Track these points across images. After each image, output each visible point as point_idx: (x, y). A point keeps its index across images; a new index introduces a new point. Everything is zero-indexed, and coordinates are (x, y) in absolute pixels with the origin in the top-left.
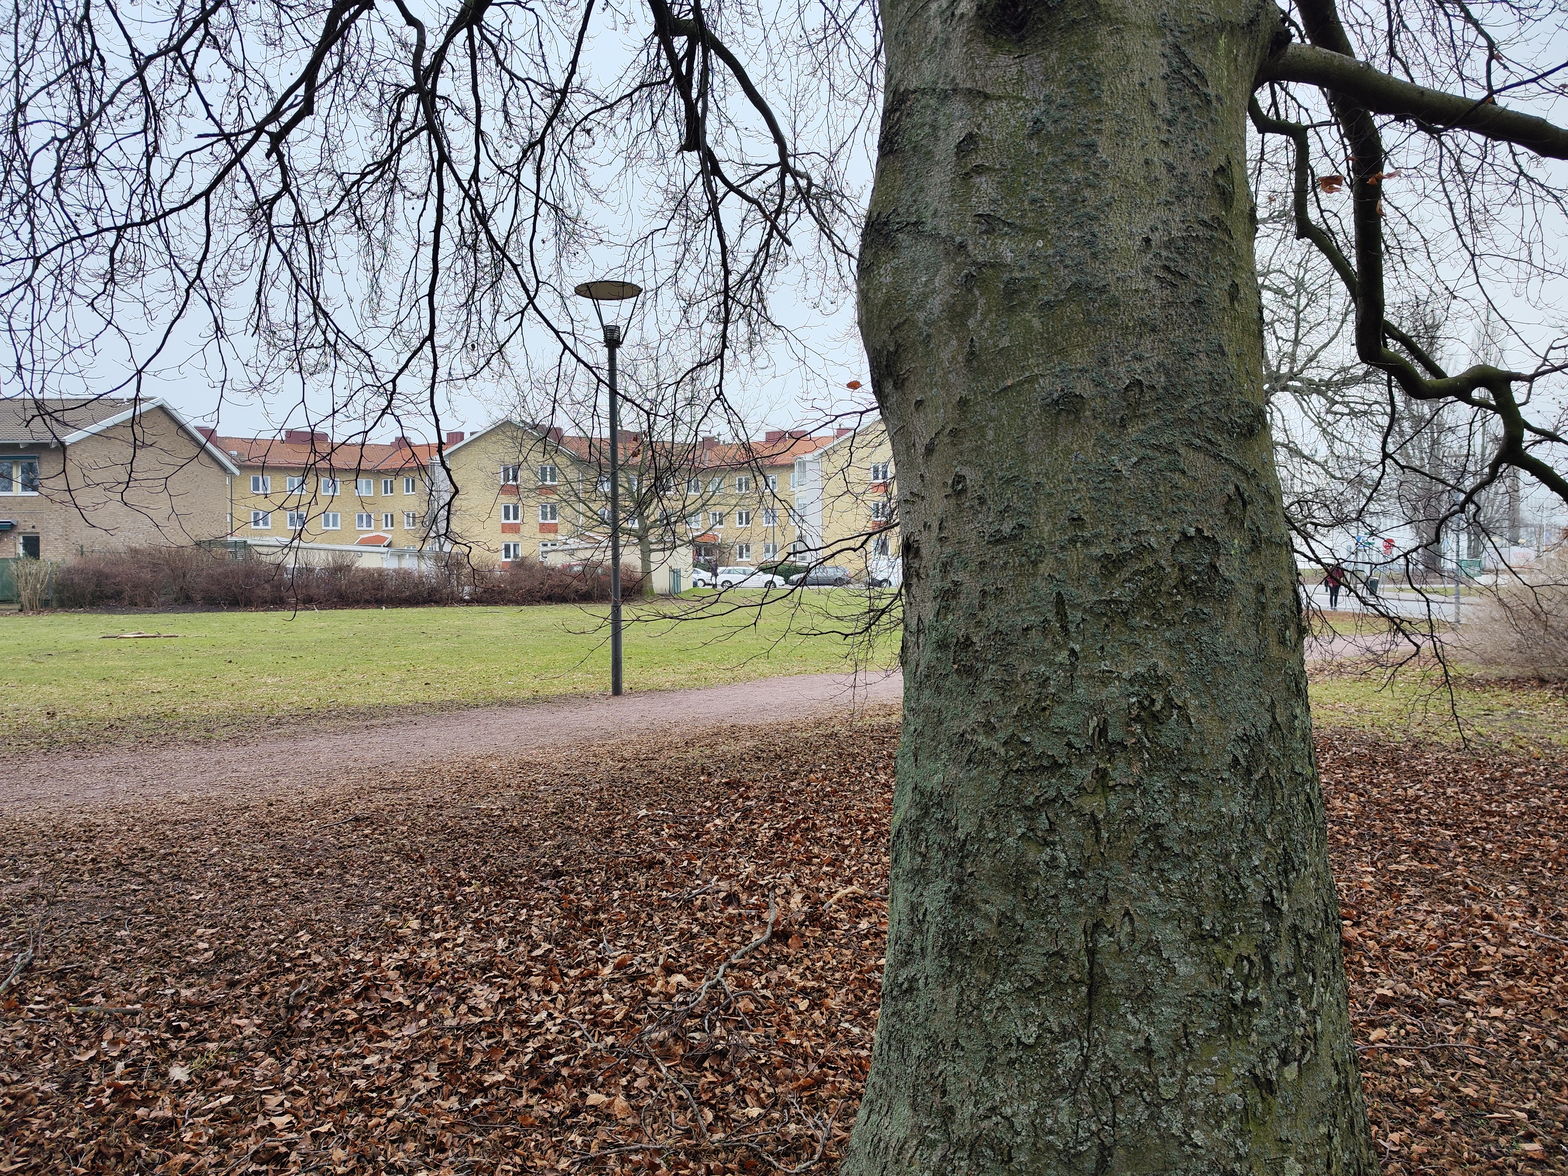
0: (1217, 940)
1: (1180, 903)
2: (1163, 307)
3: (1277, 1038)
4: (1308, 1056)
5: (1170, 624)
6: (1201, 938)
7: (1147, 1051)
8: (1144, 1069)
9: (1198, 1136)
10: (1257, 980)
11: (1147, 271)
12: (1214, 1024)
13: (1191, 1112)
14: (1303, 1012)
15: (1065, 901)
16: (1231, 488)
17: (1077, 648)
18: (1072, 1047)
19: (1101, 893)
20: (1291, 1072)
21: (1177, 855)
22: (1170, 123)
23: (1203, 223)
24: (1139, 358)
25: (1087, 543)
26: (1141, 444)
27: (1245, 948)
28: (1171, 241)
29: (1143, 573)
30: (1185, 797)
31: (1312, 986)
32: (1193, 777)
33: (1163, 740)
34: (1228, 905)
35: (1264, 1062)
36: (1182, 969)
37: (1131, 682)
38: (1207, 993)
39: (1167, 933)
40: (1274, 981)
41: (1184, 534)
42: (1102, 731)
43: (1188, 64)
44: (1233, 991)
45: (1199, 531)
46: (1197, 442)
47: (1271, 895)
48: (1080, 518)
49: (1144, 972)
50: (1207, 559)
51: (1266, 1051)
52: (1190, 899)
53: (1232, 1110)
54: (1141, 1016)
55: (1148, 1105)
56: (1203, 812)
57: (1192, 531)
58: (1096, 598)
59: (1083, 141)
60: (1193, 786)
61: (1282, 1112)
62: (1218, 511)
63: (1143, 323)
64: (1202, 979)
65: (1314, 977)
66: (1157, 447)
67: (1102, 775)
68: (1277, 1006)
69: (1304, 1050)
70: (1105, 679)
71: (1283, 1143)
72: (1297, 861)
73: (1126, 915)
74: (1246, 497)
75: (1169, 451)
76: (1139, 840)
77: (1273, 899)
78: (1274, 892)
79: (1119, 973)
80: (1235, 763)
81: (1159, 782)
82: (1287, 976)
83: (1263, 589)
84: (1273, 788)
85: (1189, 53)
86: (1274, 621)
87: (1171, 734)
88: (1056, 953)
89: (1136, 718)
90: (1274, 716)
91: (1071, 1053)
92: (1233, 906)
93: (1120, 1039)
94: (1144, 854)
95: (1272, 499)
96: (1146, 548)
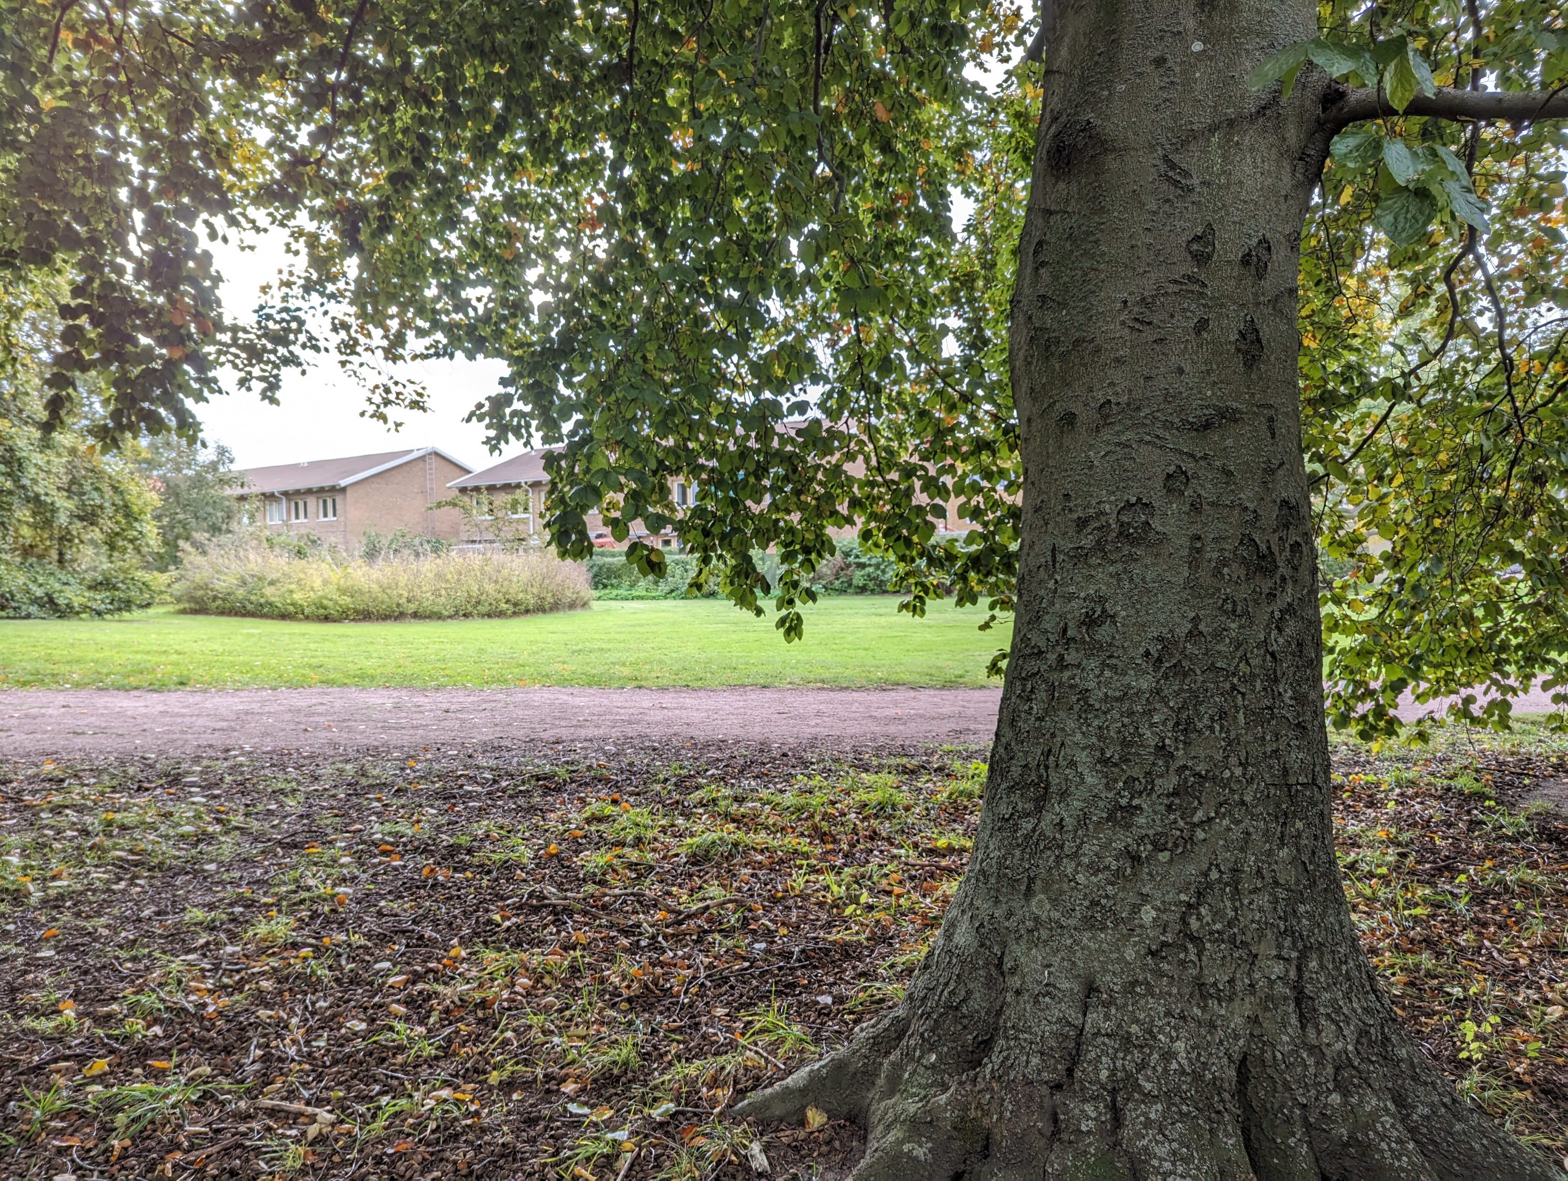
0: (1116, 765)
1: (1094, 740)
2: (1132, 347)
3: (1151, 832)
4: (1180, 850)
5: (1113, 562)
6: (1105, 761)
7: (1060, 825)
8: (1058, 836)
9: (1080, 878)
10: (1141, 793)
11: (1123, 323)
12: (1105, 815)
13: (1079, 864)
14: (1181, 823)
16: (1172, 468)
17: (1058, 578)
18: (1029, 822)
19: (1052, 730)
20: (1164, 857)
21: (1097, 710)
22: (1155, 213)
23: (1175, 282)
24: (1112, 384)
25: (1070, 510)
26: (1108, 443)
27: (1136, 772)
28: (1143, 299)
29: (1098, 529)
30: (1108, 674)
31: (1196, 809)
32: (1114, 661)
33: (1097, 637)
34: (1125, 743)
35: (1139, 845)
36: (1089, 780)
37: (1085, 600)
38: (1103, 795)
39: (1082, 757)
40: (1154, 796)
41: (1127, 501)
43: (1173, 166)
44: (1122, 797)
45: (1139, 499)
46: (1148, 438)
47: (1163, 742)
48: (1067, 495)
49: (1066, 780)
50: (1143, 518)
51: (1142, 838)
52: (1100, 738)
53: (1107, 868)
54: (1062, 805)
55: (1057, 857)
56: (1119, 684)
57: (1133, 500)
58: (1072, 546)
59: (1092, 239)
61: (1146, 877)
62: (1158, 483)
63: (1117, 360)
64: (1100, 787)
65: (1200, 803)
66: (1119, 444)
67: (1061, 658)
68: (1156, 813)
69: (1176, 845)
70: (1071, 597)
71: (1145, 897)
72: (1200, 725)
73: (1063, 744)
74: (1189, 474)
75: (1127, 446)
76: (1074, 698)
77: (1164, 746)
78: (1167, 741)
79: (1055, 779)
80: (1147, 653)
81: (1093, 663)
82: (1169, 795)
83: (1199, 538)
84: (1185, 675)
85: (1176, 158)
86: (1210, 561)
87: (1103, 633)
88: (1026, 766)
89: (1083, 623)
90: (1196, 627)
91: (1027, 825)
92: (1130, 744)
93: (1048, 818)
94: (1077, 708)
95: (1230, 474)
96: (1102, 513)
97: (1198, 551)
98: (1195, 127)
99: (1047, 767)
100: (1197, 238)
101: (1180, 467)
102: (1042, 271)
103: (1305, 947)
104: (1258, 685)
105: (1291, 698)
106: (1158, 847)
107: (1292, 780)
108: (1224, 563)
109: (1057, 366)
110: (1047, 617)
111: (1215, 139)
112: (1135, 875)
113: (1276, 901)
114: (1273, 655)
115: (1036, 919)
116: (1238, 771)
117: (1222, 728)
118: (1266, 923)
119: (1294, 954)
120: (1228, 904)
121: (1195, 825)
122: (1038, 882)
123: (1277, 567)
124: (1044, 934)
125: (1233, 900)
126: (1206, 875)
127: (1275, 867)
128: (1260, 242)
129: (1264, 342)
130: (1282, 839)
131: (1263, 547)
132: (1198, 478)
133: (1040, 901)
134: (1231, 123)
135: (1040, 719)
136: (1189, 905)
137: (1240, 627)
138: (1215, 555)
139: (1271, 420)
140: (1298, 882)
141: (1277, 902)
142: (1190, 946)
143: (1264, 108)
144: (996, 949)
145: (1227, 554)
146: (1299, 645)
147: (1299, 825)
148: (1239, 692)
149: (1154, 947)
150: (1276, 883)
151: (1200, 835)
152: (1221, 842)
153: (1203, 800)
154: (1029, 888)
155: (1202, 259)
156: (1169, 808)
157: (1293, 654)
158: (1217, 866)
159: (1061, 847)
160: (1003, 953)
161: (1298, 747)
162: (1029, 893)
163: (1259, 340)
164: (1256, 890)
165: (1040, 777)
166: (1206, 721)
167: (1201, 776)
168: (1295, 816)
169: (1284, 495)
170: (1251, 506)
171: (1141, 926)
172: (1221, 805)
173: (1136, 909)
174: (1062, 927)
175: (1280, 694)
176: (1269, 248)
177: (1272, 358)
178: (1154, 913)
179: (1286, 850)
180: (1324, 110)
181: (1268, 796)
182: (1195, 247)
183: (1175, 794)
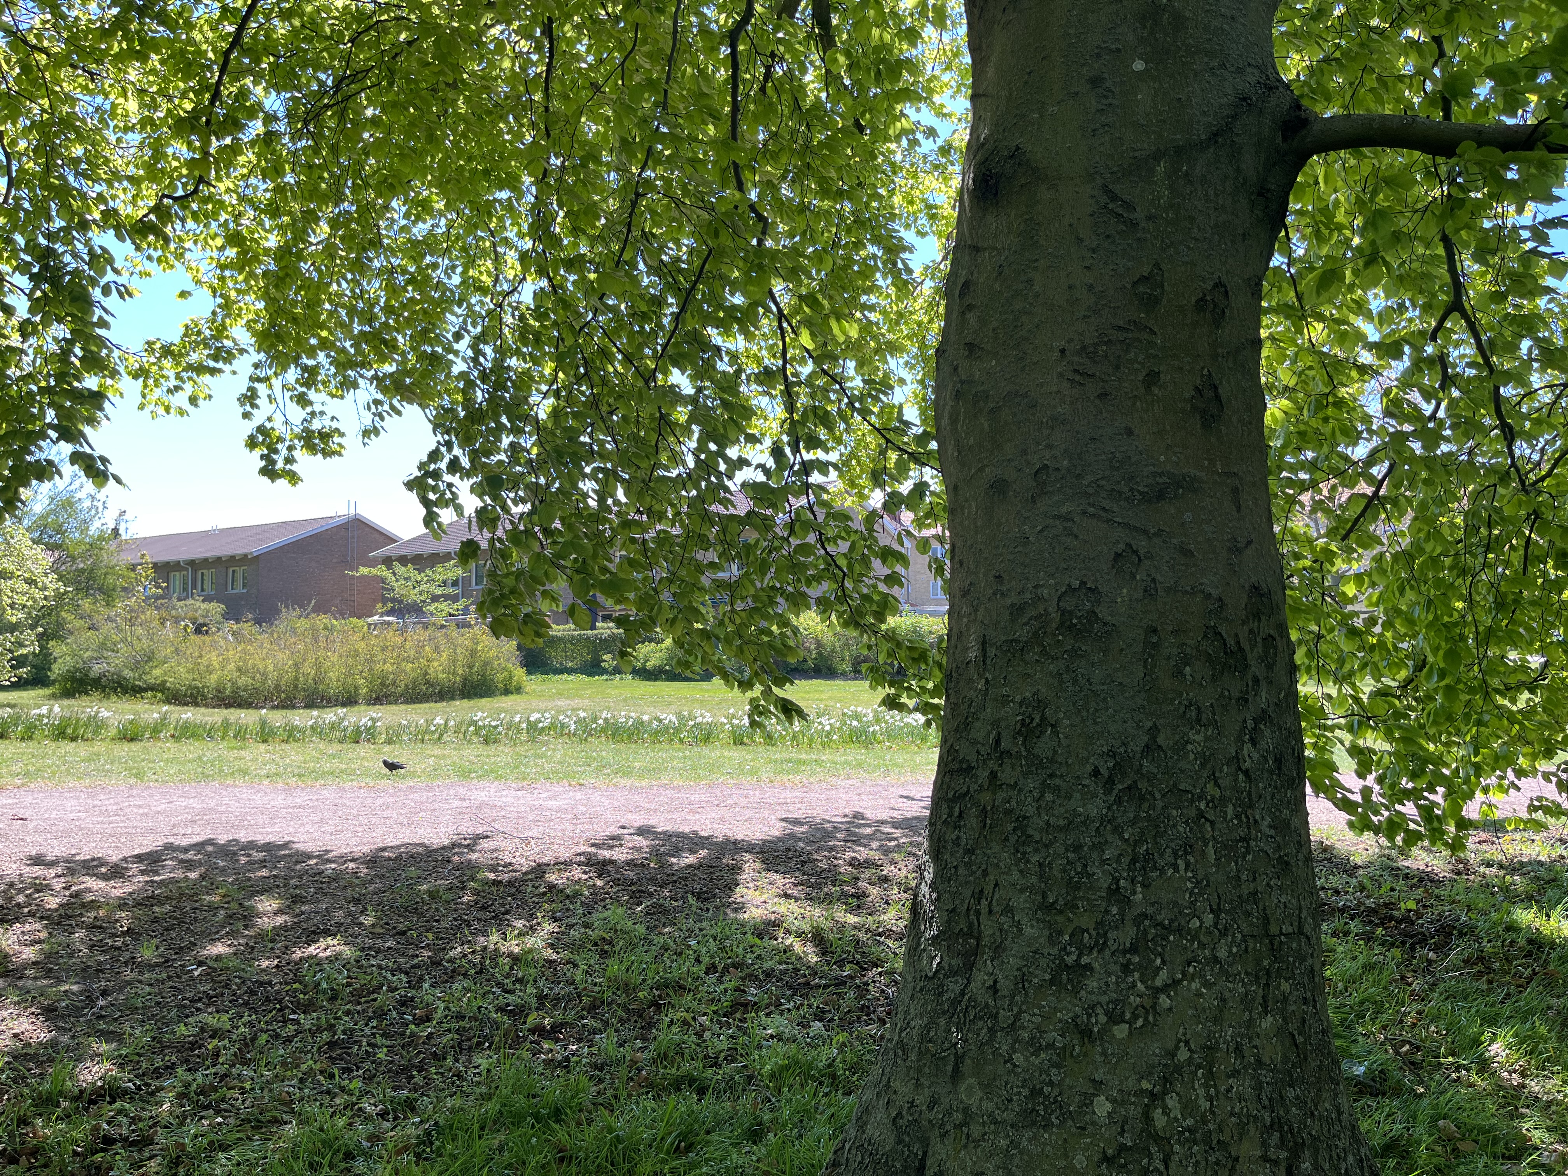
0: (1061, 912)
1: (1034, 880)
2: (1072, 403)
3: (1104, 999)
4: (1140, 1022)
5: (1055, 658)
6: (1047, 908)
7: (994, 989)
8: (991, 1002)
9: (1018, 1058)
10: (1091, 949)
11: (1061, 375)
12: (1047, 977)
13: (1017, 1040)
14: (1140, 986)
15: (962, 871)
16: (1121, 547)
17: (990, 677)
18: (956, 982)
19: (983, 867)
20: (1121, 1031)
21: (1037, 842)
22: (1094, 251)
23: (1118, 328)
24: (1050, 447)
25: (1003, 595)
26: (1046, 516)
27: (1085, 922)
28: (1084, 348)
29: (1035, 618)
30: (1049, 796)
31: (1159, 969)
32: (1057, 781)
33: (1035, 751)
35: (1089, 1016)
36: (1028, 931)
37: (1021, 704)
38: (1045, 951)
40: (1107, 953)
41: (1069, 585)
42: (998, 742)
43: (1114, 198)
44: (1068, 954)
45: (1083, 583)
46: (1091, 510)
47: (1117, 884)
48: (999, 577)
49: (1001, 930)
50: (1088, 605)
51: (1093, 1007)
52: (1041, 877)
54: (996, 963)
55: (990, 1029)
56: (1062, 810)
57: (1076, 584)
58: (1004, 638)
59: (1024, 278)
60: (1057, 789)
61: (1099, 1059)
62: (1105, 564)
63: (1054, 418)
64: (1042, 940)
65: (1163, 962)
66: (1059, 517)
68: (1109, 974)
69: (1135, 1017)
70: (1005, 700)
71: (1098, 1084)
72: (1161, 862)
73: (996, 885)
74: (1142, 552)
75: (1067, 519)
76: (1010, 827)
77: (1118, 888)
78: (1122, 882)
79: (988, 929)
80: (1096, 773)
81: (1031, 783)
82: (1125, 952)
83: (1155, 631)
84: (1142, 798)
85: (1117, 189)
86: (1169, 658)
87: (1044, 746)
88: (953, 911)
89: (1019, 733)
90: (1154, 739)
91: (954, 986)
92: (1077, 887)
93: (980, 978)
94: (1013, 839)
95: (1188, 553)
96: (1039, 599)
97: (1155, 646)
98: (1137, 154)
99: (978, 913)
100: (1144, 279)
101: (1129, 545)
102: (969, 315)
103: (1296, 1143)
104: (1230, 810)
105: (1270, 827)
106: (1115, 1018)
107: (1274, 929)
108: (1186, 661)
109: (986, 425)
110: (977, 724)
111: (1161, 168)
112: (1085, 1055)
113: (1258, 1087)
114: (1246, 773)
115: (966, 1110)
116: (1209, 918)
117: (1188, 865)
118: (1249, 1116)
119: (1283, 1155)
120: (1202, 1092)
121: (1157, 991)
122: (968, 1062)
123: (1247, 666)
124: (976, 1130)
125: (1206, 1086)
126: (1172, 1054)
127: (1257, 1042)
128: (1216, 286)
129: (1224, 401)
130: (1265, 1004)
131: (1231, 642)
132: (1152, 558)
133: (970, 1087)
134: (1179, 151)
135: (970, 852)
136: (1152, 1095)
137: (1207, 739)
138: (1175, 651)
139: (1235, 490)
140: (1285, 1059)
141: (1261, 1088)
142: (1154, 1149)
143: (1215, 135)
144: (916, 1147)
145: (1188, 651)
146: (1278, 760)
147: (1285, 986)
148: (1207, 820)
149: (1110, 1152)
150: (1259, 1063)
151: (1164, 1001)
152: (1190, 1012)
153: (1167, 958)
154: (956, 1069)
155: (1151, 303)
156: (1126, 968)
157: (1271, 773)
158: (1187, 1043)
159: (996, 1017)
160: (925, 1154)
161: (1280, 887)
162: (956, 1075)
163: (1218, 397)
164: (1235, 1073)
165: (970, 925)
166: (1168, 857)
167: (1164, 927)
168: (1279, 975)
169: (1254, 579)
170: (1215, 593)
171: (1094, 1123)
172: (1189, 964)
173: (1087, 1101)
174: (996, 1122)
175: (1256, 821)
176: (1226, 293)
177: (1234, 419)
178: (1109, 1106)
179: (1269, 1018)
180: (1285, 139)
181: (1246, 951)
182: (1141, 289)
183: (1133, 949)
